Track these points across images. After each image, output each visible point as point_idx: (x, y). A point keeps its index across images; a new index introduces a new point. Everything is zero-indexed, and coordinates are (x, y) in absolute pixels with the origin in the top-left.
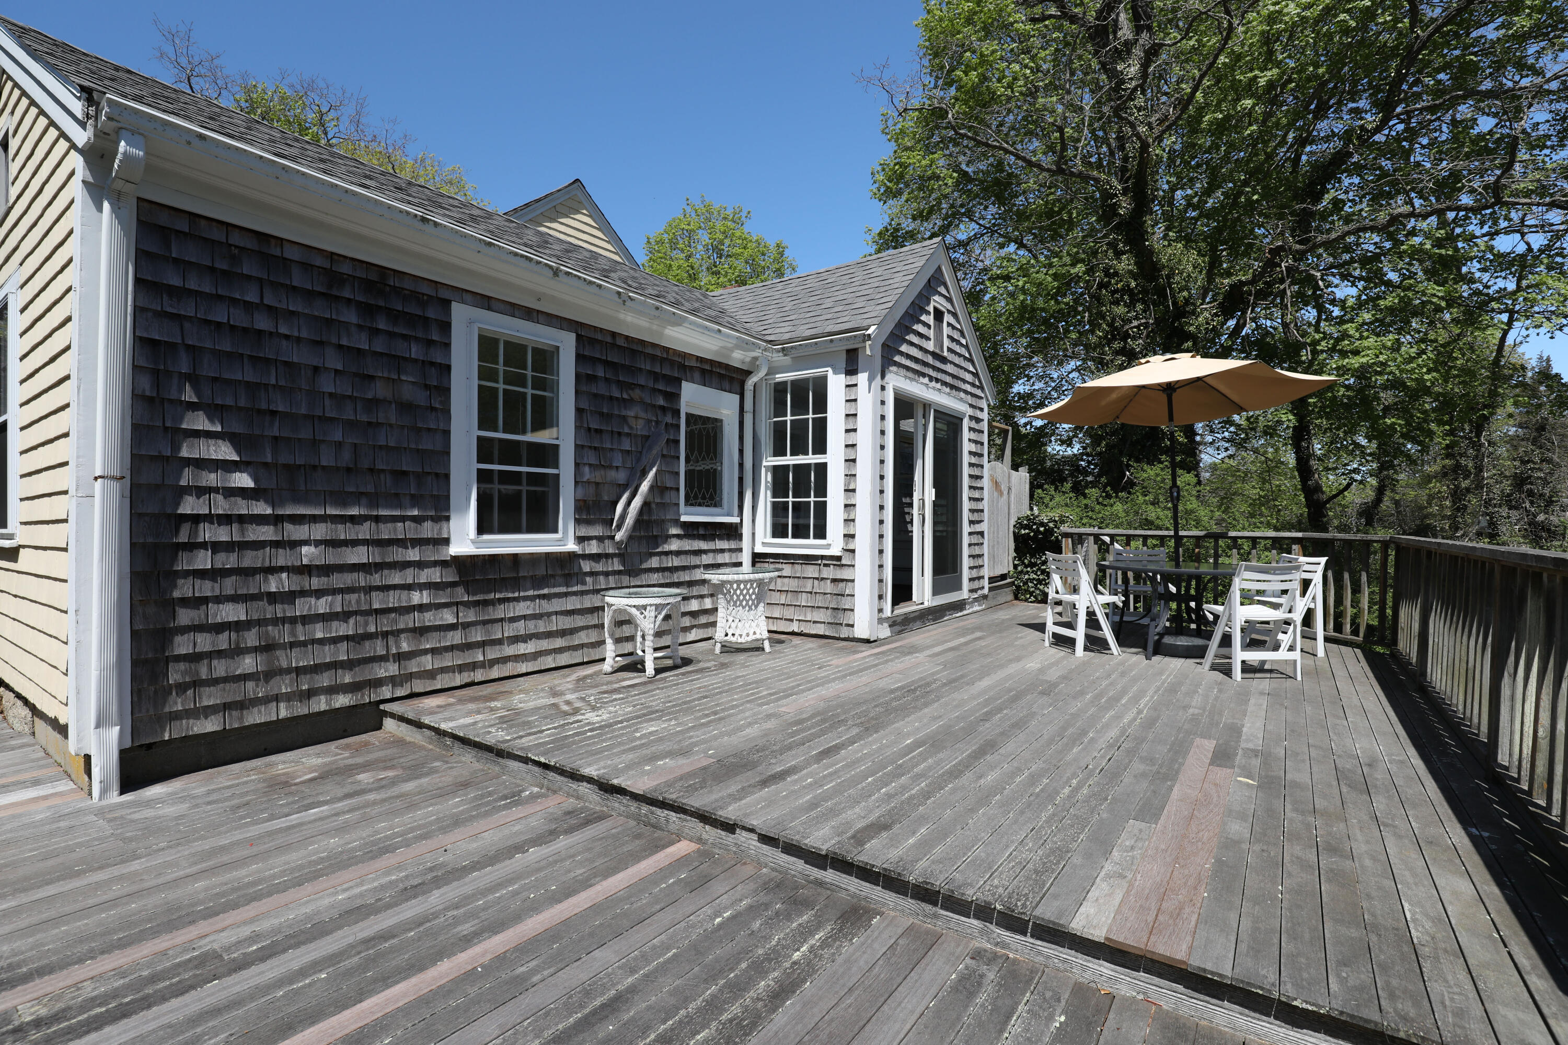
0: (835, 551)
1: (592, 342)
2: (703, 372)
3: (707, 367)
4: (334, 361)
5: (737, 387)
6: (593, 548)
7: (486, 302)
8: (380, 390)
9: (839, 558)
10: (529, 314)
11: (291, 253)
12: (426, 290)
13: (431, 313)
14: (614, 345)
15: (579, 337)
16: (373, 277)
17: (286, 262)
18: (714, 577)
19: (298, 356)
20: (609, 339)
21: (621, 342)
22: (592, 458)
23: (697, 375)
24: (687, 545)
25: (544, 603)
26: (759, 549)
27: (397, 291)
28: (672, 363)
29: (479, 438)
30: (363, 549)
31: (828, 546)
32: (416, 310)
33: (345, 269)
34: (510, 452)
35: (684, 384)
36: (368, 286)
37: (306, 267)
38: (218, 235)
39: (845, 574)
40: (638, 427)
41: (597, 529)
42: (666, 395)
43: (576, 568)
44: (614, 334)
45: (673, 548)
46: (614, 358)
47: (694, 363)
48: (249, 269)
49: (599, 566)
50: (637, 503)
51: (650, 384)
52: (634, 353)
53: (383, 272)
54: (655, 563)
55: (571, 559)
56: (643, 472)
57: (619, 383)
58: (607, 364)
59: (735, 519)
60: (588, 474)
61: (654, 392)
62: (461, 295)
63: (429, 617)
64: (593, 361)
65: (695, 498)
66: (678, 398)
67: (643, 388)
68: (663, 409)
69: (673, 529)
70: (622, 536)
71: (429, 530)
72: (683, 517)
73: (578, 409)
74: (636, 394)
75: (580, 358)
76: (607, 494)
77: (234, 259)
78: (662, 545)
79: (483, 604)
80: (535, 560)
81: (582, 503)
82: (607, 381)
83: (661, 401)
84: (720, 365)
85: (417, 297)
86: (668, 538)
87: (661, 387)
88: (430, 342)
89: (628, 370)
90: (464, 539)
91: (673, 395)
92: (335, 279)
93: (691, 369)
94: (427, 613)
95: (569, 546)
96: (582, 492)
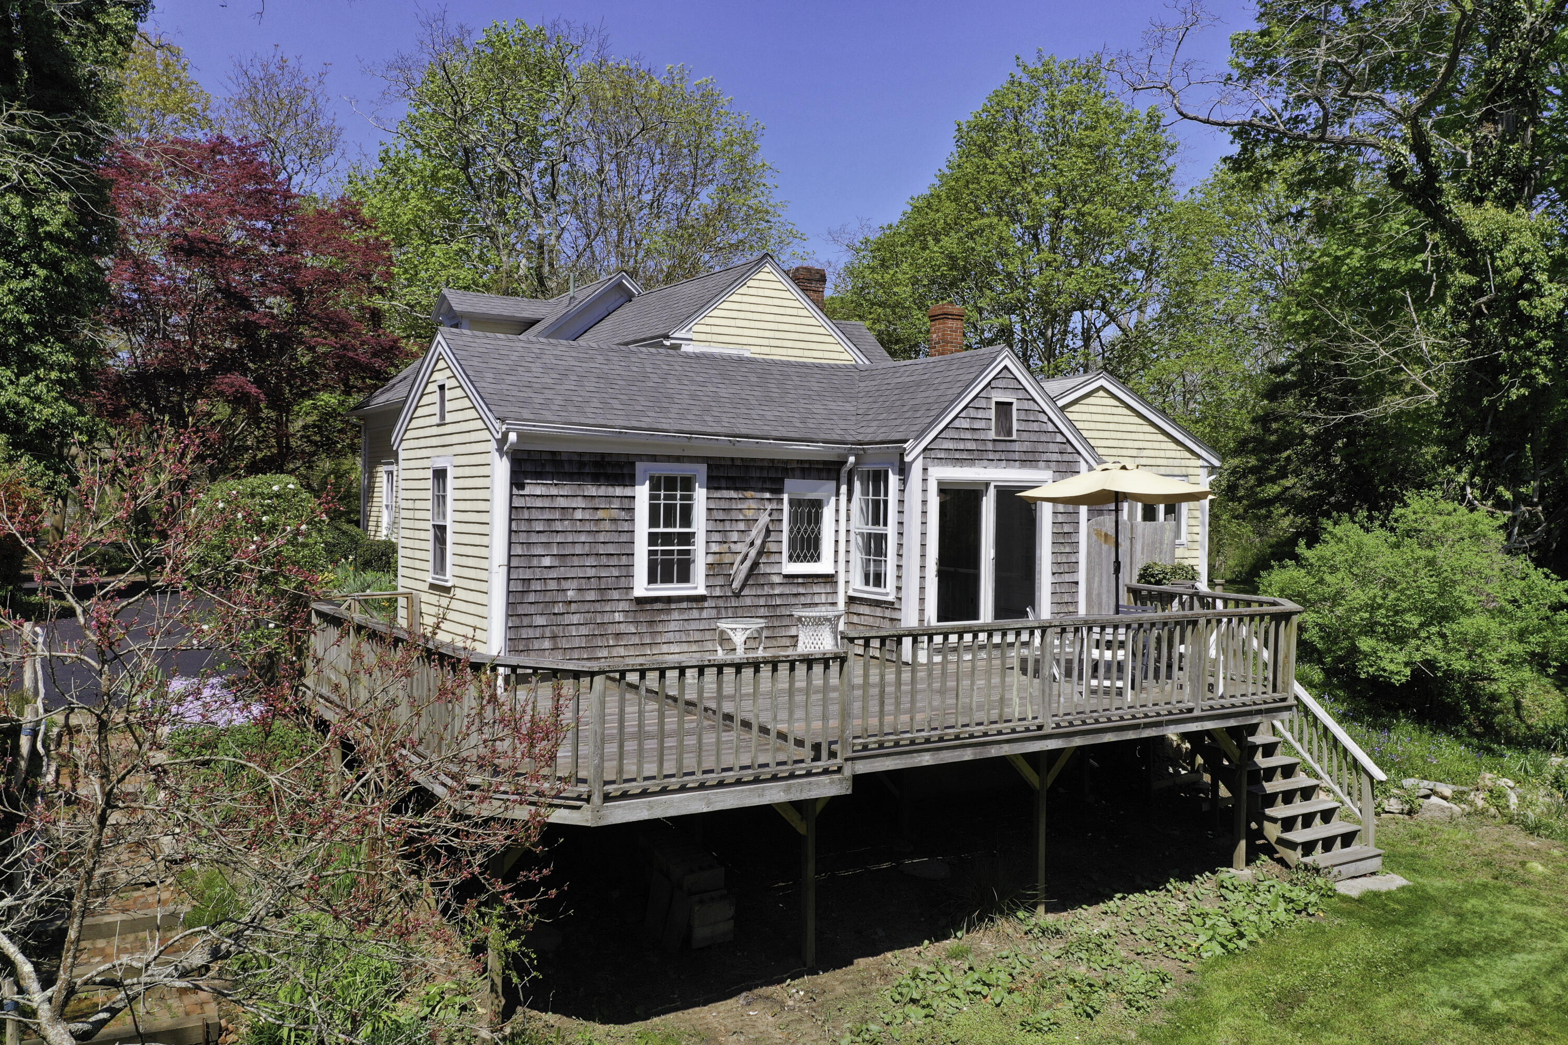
0: (891, 598)
1: (718, 467)
2: (803, 470)
3: (807, 466)
4: (581, 503)
5: (834, 475)
6: (718, 592)
7: (654, 458)
8: (602, 514)
9: (893, 603)
10: (678, 459)
11: (564, 458)
12: (623, 459)
13: (625, 471)
14: (733, 465)
15: (709, 466)
16: (598, 459)
18: (797, 613)
19: (564, 503)
20: (729, 463)
21: (739, 463)
22: (716, 537)
23: (798, 473)
24: (787, 590)
25: (686, 623)
26: (851, 593)
27: (609, 463)
28: (777, 469)
29: (650, 534)
30: (593, 592)
31: (887, 594)
32: (618, 470)
33: (586, 459)
34: (667, 538)
35: (787, 481)
36: (596, 464)
37: (570, 462)
38: (537, 457)
39: (895, 615)
40: (750, 514)
41: (720, 581)
42: (772, 491)
43: (706, 604)
44: (732, 459)
45: (777, 592)
46: (733, 473)
47: (795, 465)
48: (548, 469)
49: (721, 603)
50: (748, 564)
51: (760, 485)
52: (747, 468)
53: (603, 455)
54: (762, 602)
55: (703, 598)
56: (752, 544)
57: (736, 489)
58: (728, 478)
59: (831, 571)
60: (715, 548)
61: (763, 490)
62: (641, 457)
63: (623, 628)
64: (718, 478)
65: (798, 557)
66: (780, 491)
67: (754, 489)
68: (769, 499)
69: (777, 579)
70: (736, 585)
71: (623, 583)
72: (785, 572)
73: (709, 509)
74: (749, 494)
75: (710, 478)
76: (727, 559)
77: (543, 465)
78: (767, 590)
79: (651, 622)
80: (680, 599)
81: (710, 566)
82: (728, 489)
83: (768, 495)
84: (817, 462)
85: (618, 464)
86: (772, 585)
87: (768, 485)
88: (625, 485)
89: (743, 479)
90: (641, 587)
91: (778, 490)
92: (582, 464)
93: (793, 469)
94: (622, 626)
95: (702, 591)
96: (711, 559)
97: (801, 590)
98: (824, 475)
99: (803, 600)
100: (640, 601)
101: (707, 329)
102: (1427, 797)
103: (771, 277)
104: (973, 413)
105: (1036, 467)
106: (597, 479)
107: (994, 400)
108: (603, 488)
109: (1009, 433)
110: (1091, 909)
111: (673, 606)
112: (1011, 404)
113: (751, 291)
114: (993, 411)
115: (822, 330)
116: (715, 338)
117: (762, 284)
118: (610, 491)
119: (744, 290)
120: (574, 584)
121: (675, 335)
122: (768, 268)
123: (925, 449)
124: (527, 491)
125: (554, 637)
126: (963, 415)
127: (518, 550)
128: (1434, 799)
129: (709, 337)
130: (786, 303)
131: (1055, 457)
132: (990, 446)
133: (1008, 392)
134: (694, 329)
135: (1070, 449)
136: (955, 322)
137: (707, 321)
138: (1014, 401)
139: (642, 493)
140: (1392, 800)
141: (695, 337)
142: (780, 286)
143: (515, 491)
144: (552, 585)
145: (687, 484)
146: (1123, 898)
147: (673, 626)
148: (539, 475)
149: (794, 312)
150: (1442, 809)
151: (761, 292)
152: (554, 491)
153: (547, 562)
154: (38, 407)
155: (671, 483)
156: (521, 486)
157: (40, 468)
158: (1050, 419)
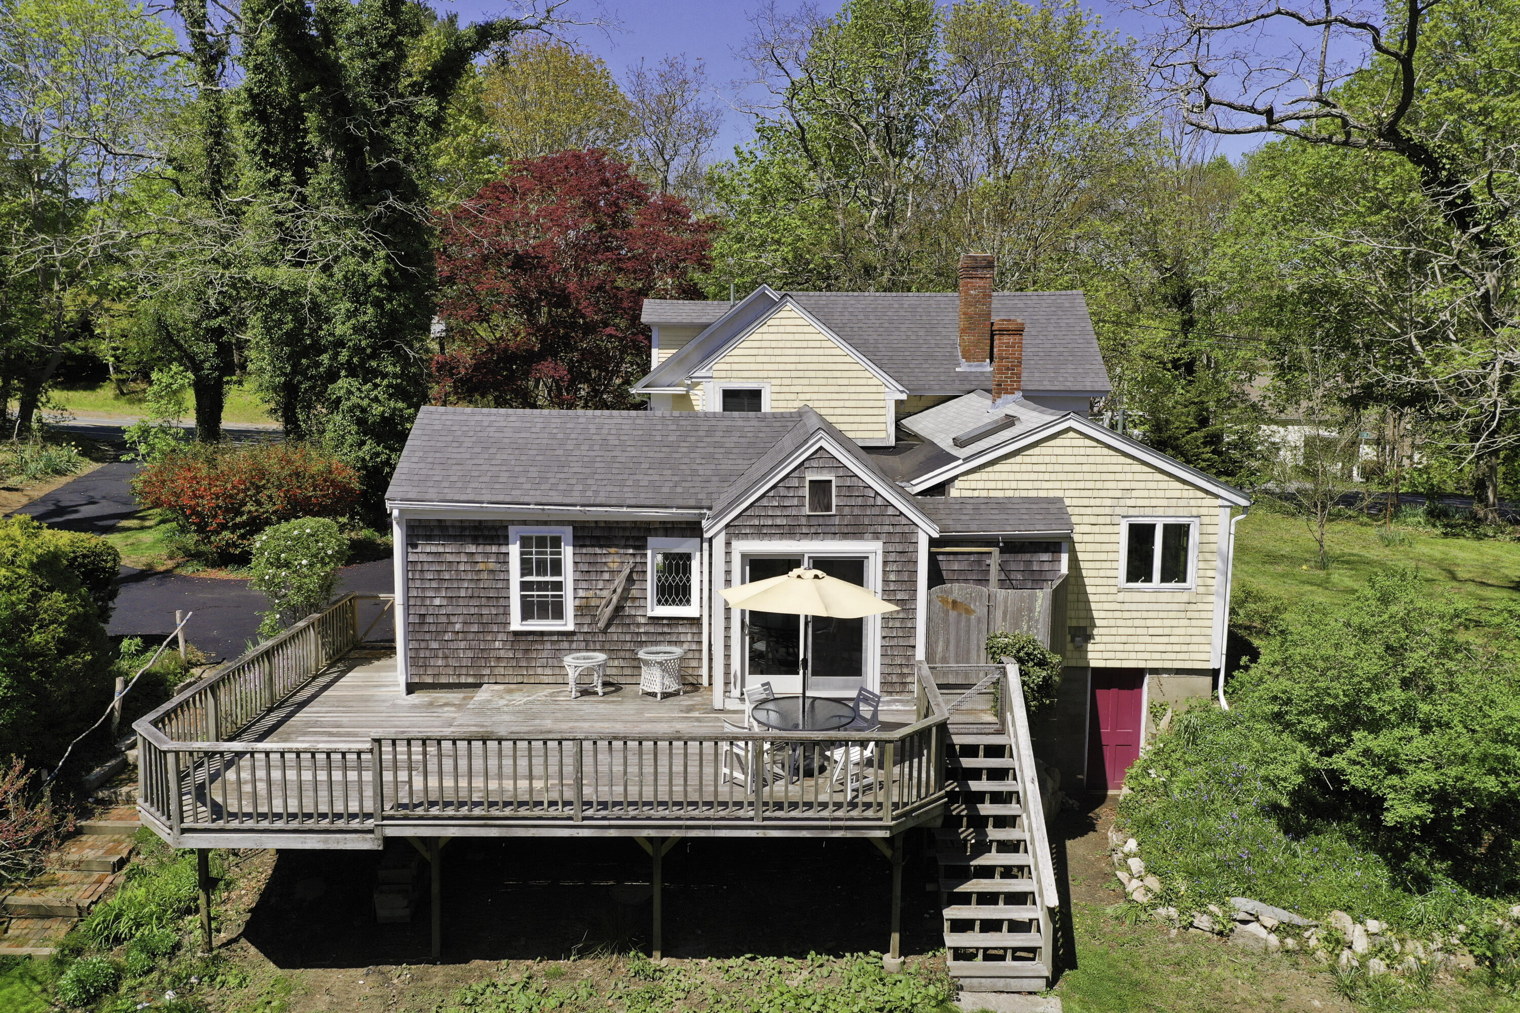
1: (583, 528)
2: (662, 529)
3: (670, 526)
4: (464, 558)
5: (697, 533)
7: (524, 523)
8: (481, 567)
10: (545, 523)
11: (448, 524)
12: (498, 525)
13: (499, 533)
14: (597, 527)
15: (574, 528)
16: (477, 524)
17: (447, 527)
19: (450, 558)
20: (593, 525)
21: (602, 525)
22: (583, 585)
23: (660, 532)
24: (652, 629)
28: (639, 529)
29: (523, 582)
30: (476, 626)
32: (493, 533)
33: (466, 524)
34: (539, 586)
35: (649, 539)
37: (453, 527)
38: (427, 524)
40: (615, 566)
41: (588, 620)
42: (635, 547)
43: (575, 638)
44: (596, 522)
45: (642, 630)
46: (597, 533)
47: (658, 526)
48: (436, 532)
49: (589, 638)
50: (611, 607)
51: (623, 542)
52: (610, 528)
53: (480, 521)
54: (628, 638)
55: (573, 633)
56: (615, 591)
57: (601, 546)
58: (592, 537)
59: (696, 615)
60: (581, 593)
61: (626, 547)
62: (513, 523)
63: (502, 653)
64: (584, 537)
65: (667, 601)
66: (644, 547)
67: (617, 546)
68: (634, 555)
69: (642, 620)
70: (601, 624)
71: (501, 619)
72: (650, 614)
73: (575, 563)
74: (613, 550)
75: (575, 537)
76: (593, 603)
77: (432, 530)
78: (633, 629)
79: (527, 651)
80: (551, 633)
81: (578, 608)
82: (593, 546)
83: (631, 551)
84: (680, 522)
85: (494, 528)
86: (638, 625)
87: (631, 543)
88: (500, 545)
89: (607, 538)
90: (516, 624)
91: (641, 546)
92: (463, 528)
93: (656, 529)
94: (502, 652)
95: (570, 627)
96: (577, 603)
97: (666, 630)
98: (689, 533)
99: (668, 638)
100: (516, 633)
101: (728, 367)
102: (1245, 922)
103: (792, 314)
104: (783, 492)
105: (862, 538)
106: (475, 540)
107: (808, 478)
108: (481, 547)
109: (829, 508)
110: (717, 962)
111: (546, 638)
112: (830, 481)
113: (772, 329)
114: (807, 489)
115: (848, 359)
116: (735, 374)
117: (783, 322)
118: (488, 549)
119: (764, 329)
120: (461, 619)
121: (695, 375)
122: (789, 306)
123: (727, 526)
124: (419, 550)
125: (446, 657)
126: (771, 494)
127: (413, 593)
128: (1253, 927)
129: (729, 374)
130: (808, 337)
131: (886, 529)
132: (804, 521)
133: (825, 471)
134: (715, 368)
135: (904, 521)
136: (1011, 337)
137: (727, 359)
138: (833, 479)
139: (514, 550)
140: (1205, 917)
141: (716, 374)
142: (801, 322)
143: (410, 550)
144: (444, 619)
145: (556, 542)
146: (752, 959)
147: (545, 654)
148: (429, 538)
149: (818, 344)
150: (1257, 939)
151: (781, 329)
152: (441, 549)
153: (437, 602)
154: (374, 405)
155: (541, 542)
156: (415, 546)
157: (380, 449)
158: (877, 493)
